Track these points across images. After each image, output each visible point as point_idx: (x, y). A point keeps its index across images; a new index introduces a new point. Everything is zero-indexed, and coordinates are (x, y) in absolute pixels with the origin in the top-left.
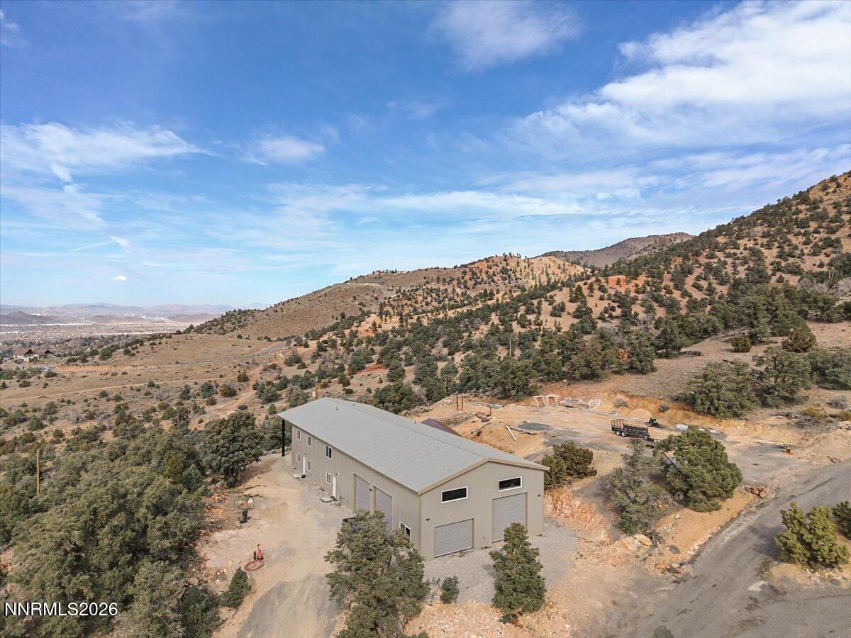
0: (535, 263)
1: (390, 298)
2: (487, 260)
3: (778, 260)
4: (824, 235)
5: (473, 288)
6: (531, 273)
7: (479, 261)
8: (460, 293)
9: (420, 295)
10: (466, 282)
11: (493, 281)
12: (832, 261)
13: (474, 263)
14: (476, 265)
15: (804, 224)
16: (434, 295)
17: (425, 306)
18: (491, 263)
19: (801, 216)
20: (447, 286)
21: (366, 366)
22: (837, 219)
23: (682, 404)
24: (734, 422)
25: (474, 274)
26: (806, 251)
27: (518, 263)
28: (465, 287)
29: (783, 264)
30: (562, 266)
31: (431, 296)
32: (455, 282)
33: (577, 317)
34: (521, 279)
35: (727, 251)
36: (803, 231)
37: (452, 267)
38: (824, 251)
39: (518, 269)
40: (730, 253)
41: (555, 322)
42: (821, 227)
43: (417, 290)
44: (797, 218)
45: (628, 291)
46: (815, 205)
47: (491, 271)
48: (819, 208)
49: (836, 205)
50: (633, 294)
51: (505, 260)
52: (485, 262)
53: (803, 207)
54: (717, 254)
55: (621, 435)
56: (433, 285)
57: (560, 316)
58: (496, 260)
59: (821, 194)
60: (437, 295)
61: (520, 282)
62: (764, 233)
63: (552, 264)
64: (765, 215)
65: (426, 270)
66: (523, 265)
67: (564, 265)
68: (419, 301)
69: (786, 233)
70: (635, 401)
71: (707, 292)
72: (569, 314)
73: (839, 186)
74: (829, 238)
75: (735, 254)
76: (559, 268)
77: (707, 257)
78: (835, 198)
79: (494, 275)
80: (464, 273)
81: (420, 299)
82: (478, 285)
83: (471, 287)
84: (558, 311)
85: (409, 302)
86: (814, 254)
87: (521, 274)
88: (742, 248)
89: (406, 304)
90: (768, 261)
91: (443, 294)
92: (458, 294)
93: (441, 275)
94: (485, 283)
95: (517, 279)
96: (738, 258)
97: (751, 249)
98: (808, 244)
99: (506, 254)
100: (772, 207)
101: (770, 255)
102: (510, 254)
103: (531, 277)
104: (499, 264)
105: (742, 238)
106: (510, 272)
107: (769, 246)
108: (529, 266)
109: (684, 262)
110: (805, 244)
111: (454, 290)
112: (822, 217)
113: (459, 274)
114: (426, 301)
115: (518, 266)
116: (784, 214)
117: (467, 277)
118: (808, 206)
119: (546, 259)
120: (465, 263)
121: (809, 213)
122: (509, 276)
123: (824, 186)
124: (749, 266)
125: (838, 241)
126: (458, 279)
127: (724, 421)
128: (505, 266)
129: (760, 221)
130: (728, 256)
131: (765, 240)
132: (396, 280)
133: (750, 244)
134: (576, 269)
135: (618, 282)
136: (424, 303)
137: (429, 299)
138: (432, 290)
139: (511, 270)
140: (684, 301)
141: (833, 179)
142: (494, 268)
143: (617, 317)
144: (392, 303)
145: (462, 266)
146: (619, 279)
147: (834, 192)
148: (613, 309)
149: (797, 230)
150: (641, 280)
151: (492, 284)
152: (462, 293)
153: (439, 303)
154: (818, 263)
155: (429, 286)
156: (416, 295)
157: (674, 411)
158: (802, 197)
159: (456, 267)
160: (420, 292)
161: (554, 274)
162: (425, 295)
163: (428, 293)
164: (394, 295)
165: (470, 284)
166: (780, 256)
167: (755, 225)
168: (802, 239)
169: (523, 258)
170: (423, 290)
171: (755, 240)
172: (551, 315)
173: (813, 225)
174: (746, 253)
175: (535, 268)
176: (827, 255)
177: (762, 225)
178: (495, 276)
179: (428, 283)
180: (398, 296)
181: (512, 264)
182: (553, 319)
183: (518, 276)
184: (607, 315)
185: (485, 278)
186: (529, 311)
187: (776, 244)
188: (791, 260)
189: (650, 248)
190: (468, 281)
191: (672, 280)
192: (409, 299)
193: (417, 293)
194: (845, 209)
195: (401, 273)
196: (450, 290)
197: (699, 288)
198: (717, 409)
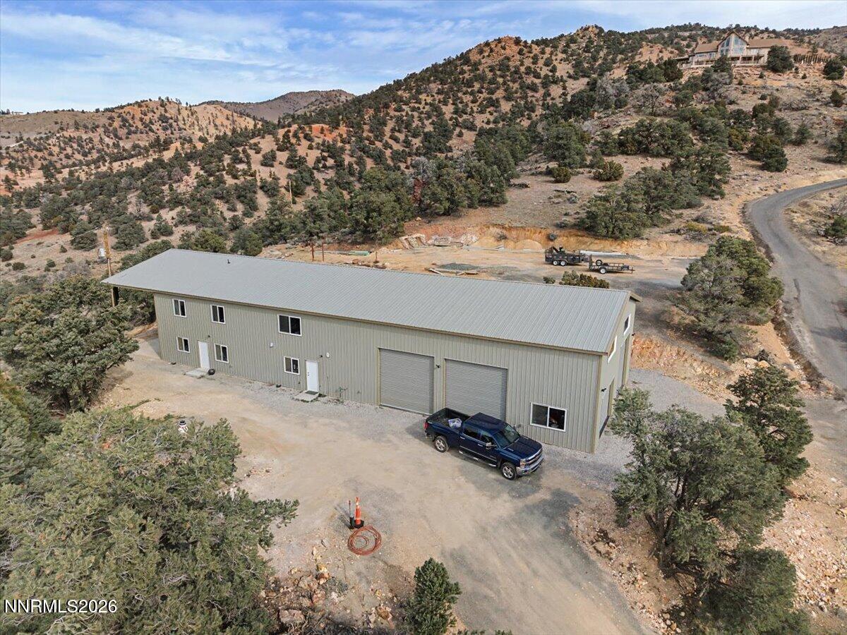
0: (200, 112)
1: (8, 148)
2: (139, 104)
3: (454, 116)
4: (485, 95)
5: (127, 138)
6: (196, 122)
7: (129, 105)
8: (111, 144)
9: (54, 145)
10: (115, 130)
11: (151, 130)
12: (496, 118)
13: (122, 107)
14: (126, 109)
15: (469, 84)
16: (75, 146)
17: (64, 159)
18: (144, 109)
19: (466, 76)
20: (91, 135)
21: (27, 232)
22: (493, 81)
23: (574, 231)
24: (636, 242)
25: (124, 120)
26: (475, 109)
27: (179, 110)
28: (116, 136)
29: (460, 120)
30: (231, 118)
31: (72, 147)
32: (101, 130)
33: (291, 167)
34: (185, 130)
35: (412, 105)
36: (469, 90)
37: (93, 110)
38: (488, 110)
39: (180, 118)
40: (414, 107)
41: (271, 172)
42: (483, 88)
43: (48, 138)
44: (464, 78)
45: (335, 141)
46: (476, 66)
47: (147, 119)
48: (479, 70)
49: (492, 69)
50: (340, 144)
51: (162, 105)
52: (136, 107)
53: (466, 68)
54: (404, 107)
55: (560, 264)
56: (71, 133)
57: (272, 166)
58: (151, 105)
59: (479, 57)
60: (79, 146)
61: (184, 133)
62: (439, 89)
63: (219, 114)
64: (435, 72)
65: (56, 112)
66: (185, 113)
67: (232, 116)
68: (55, 154)
69: (456, 91)
70: (514, 233)
71: (405, 145)
72: (281, 163)
73: (492, 50)
74: (491, 98)
75: (419, 108)
76: (228, 119)
77: (396, 110)
78: (489, 62)
79: (151, 122)
80: (111, 118)
81: (56, 150)
82: (133, 135)
83: (124, 137)
84: (268, 161)
85: (40, 155)
86: (482, 112)
87: (185, 124)
88: (423, 102)
89: (36, 157)
90: (447, 116)
91: (87, 144)
92: (108, 145)
93: (78, 120)
94: (142, 133)
95: (180, 129)
96: (422, 113)
97: (431, 105)
98: (475, 103)
99: (163, 98)
100: (440, 66)
101: (448, 110)
102: (168, 99)
103: (197, 128)
104: (155, 111)
105: (421, 93)
106: (170, 121)
107: (446, 104)
108: (192, 115)
109: (376, 113)
110: (473, 102)
111: (101, 140)
112: (481, 79)
113: (104, 121)
114: (65, 152)
115: (180, 114)
116: (451, 73)
117: (116, 124)
118: (470, 68)
119: (211, 108)
120: (110, 107)
121: (472, 74)
122: (171, 125)
123: (480, 49)
124: (433, 121)
125: (497, 100)
126: (104, 126)
127: (626, 243)
128: (163, 113)
129: (432, 78)
130: (413, 109)
131: (441, 97)
132: (11, 124)
133: (429, 100)
134: (246, 121)
135: (322, 131)
136: (62, 156)
137: (69, 151)
138: (71, 139)
139: (171, 118)
140: (388, 152)
141: (487, 44)
142: (150, 115)
143: (331, 168)
144: (13, 154)
145: (107, 110)
146: (323, 127)
147: (489, 56)
148: (324, 159)
149: (464, 89)
150: (343, 129)
151: (151, 134)
152: (114, 143)
153: (85, 155)
154: (486, 120)
155: (66, 134)
156: (50, 145)
157: (565, 238)
158: (464, 58)
159: (97, 111)
160: (52, 141)
161: (222, 125)
162: (62, 145)
163: (65, 143)
164: (14, 145)
165: (122, 132)
166: (456, 112)
167: (429, 82)
168: (469, 98)
169: (184, 105)
170: (58, 138)
171: (432, 96)
172: (262, 165)
173: (477, 86)
174: (427, 108)
175: (200, 118)
176: (491, 114)
177: (435, 82)
178: (153, 124)
179: (62, 129)
180: (21, 146)
181: (172, 112)
182: (268, 169)
183: (182, 126)
184: (320, 164)
185: (141, 126)
186: (237, 160)
187: (451, 101)
188: (465, 117)
189: (318, 103)
190: (118, 129)
191: (371, 131)
192: (39, 150)
193: (50, 142)
194: (498, 73)
195: (18, 116)
196: (96, 140)
197: (396, 140)
198: (621, 231)
